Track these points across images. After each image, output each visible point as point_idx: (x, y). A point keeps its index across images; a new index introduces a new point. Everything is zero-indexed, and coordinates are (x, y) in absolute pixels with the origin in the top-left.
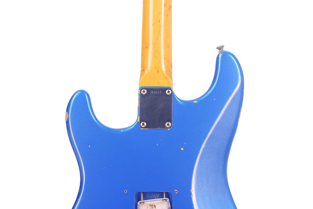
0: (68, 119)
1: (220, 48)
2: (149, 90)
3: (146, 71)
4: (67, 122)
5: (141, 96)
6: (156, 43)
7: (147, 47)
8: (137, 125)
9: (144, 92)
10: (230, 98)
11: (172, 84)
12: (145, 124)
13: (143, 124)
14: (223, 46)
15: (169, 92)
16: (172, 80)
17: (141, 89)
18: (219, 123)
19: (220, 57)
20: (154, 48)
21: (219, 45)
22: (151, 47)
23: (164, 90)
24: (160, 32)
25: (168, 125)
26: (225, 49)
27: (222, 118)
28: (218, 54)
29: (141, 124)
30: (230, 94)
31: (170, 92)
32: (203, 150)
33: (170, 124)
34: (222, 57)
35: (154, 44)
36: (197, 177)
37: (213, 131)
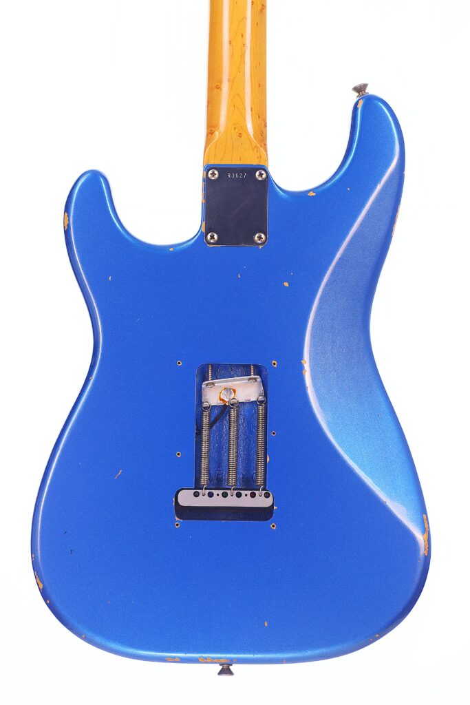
0: (68, 225)
1: (360, 89)
2: (223, 170)
3: (217, 133)
4: (67, 233)
5: (207, 181)
6: (235, 81)
7: (218, 88)
8: (201, 239)
9: (213, 174)
10: (379, 187)
11: (267, 160)
12: (216, 237)
13: (212, 237)
14: (365, 86)
15: (261, 175)
16: (266, 151)
17: (208, 168)
18: (356, 234)
19: (360, 106)
20: (231, 89)
21: (358, 83)
22: (225, 86)
23: (251, 170)
24: (243, 56)
25: (260, 238)
26: (370, 91)
27: (361, 225)
28: (355, 101)
29: (209, 237)
30: (379, 180)
31: (264, 176)
32: (327, 285)
33: (263, 236)
34: (364, 106)
35: (232, 81)
36: (313, 337)
37: (345, 250)
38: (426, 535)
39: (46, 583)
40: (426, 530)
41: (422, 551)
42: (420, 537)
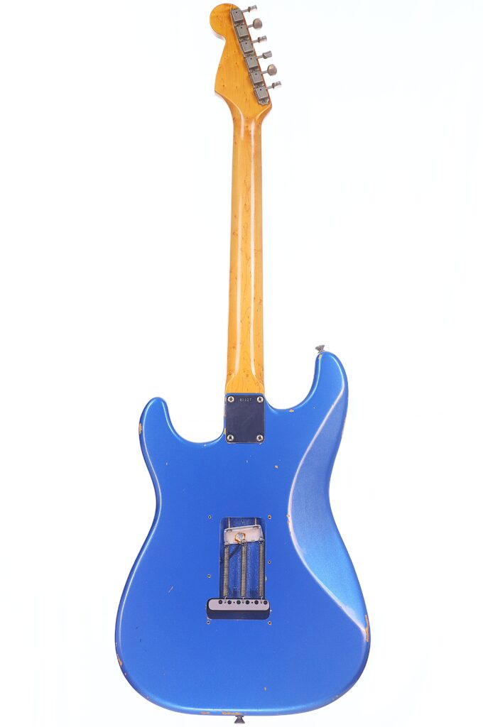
0: (142, 431)
1: (320, 348)
2: (237, 397)
3: (233, 375)
4: (141, 436)
5: (228, 404)
6: (245, 344)
7: (234, 348)
8: (223, 438)
9: (231, 399)
10: (333, 407)
11: (264, 391)
12: (233, 437)
13: (230, 438)
14: (323, 346)
15: (260, 399)
16: (263, 384)
17: (227, 396)
18: (319, 436)
19: (320, 358)
20: (242, 348)
21: (318, 345)
22: (238, 347)
23: (254, 397)
24: (249, 329)
25: (260, 438)
26: (326, 349)
27: (322, 430)
28: (317, 355)
29: (228, 438)
30: (332, 403)
31: (262, 400)
32: (301, 467)
33: (262, 437)
34: (322, 358)
35: (242, 343)
36: (294, 500)
37: (313, 445)
38: (367, 629)
39: (124, 662)
40: (367, 625)
41: (365, 639)
42: (363, 630)
